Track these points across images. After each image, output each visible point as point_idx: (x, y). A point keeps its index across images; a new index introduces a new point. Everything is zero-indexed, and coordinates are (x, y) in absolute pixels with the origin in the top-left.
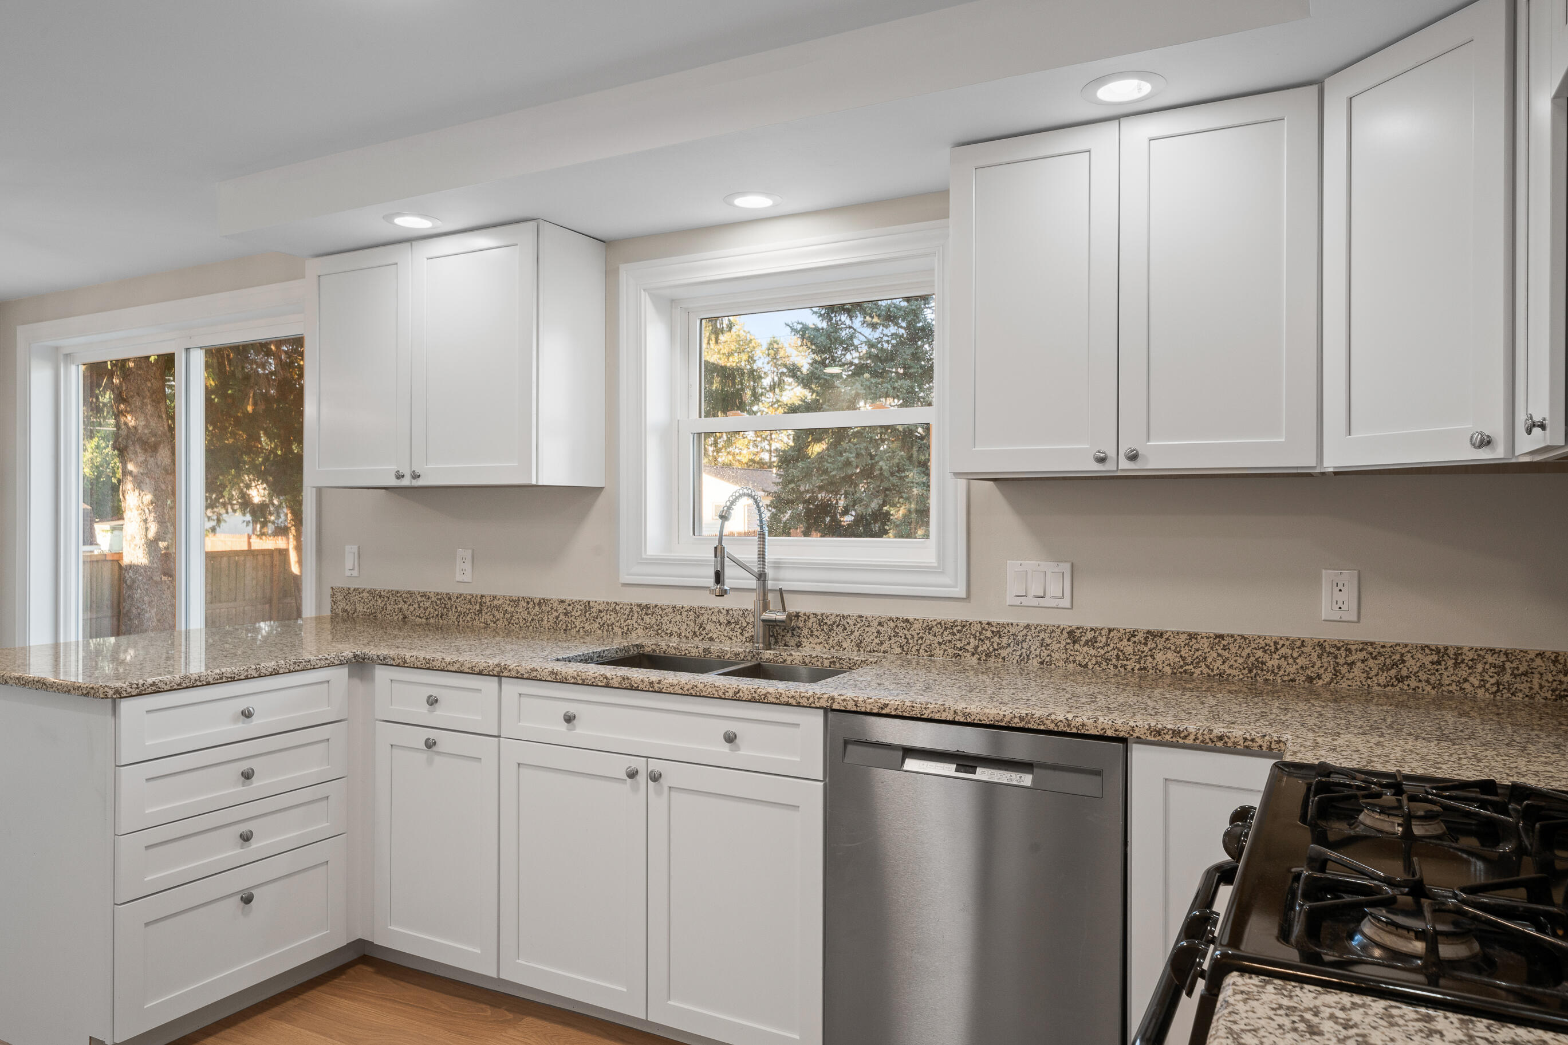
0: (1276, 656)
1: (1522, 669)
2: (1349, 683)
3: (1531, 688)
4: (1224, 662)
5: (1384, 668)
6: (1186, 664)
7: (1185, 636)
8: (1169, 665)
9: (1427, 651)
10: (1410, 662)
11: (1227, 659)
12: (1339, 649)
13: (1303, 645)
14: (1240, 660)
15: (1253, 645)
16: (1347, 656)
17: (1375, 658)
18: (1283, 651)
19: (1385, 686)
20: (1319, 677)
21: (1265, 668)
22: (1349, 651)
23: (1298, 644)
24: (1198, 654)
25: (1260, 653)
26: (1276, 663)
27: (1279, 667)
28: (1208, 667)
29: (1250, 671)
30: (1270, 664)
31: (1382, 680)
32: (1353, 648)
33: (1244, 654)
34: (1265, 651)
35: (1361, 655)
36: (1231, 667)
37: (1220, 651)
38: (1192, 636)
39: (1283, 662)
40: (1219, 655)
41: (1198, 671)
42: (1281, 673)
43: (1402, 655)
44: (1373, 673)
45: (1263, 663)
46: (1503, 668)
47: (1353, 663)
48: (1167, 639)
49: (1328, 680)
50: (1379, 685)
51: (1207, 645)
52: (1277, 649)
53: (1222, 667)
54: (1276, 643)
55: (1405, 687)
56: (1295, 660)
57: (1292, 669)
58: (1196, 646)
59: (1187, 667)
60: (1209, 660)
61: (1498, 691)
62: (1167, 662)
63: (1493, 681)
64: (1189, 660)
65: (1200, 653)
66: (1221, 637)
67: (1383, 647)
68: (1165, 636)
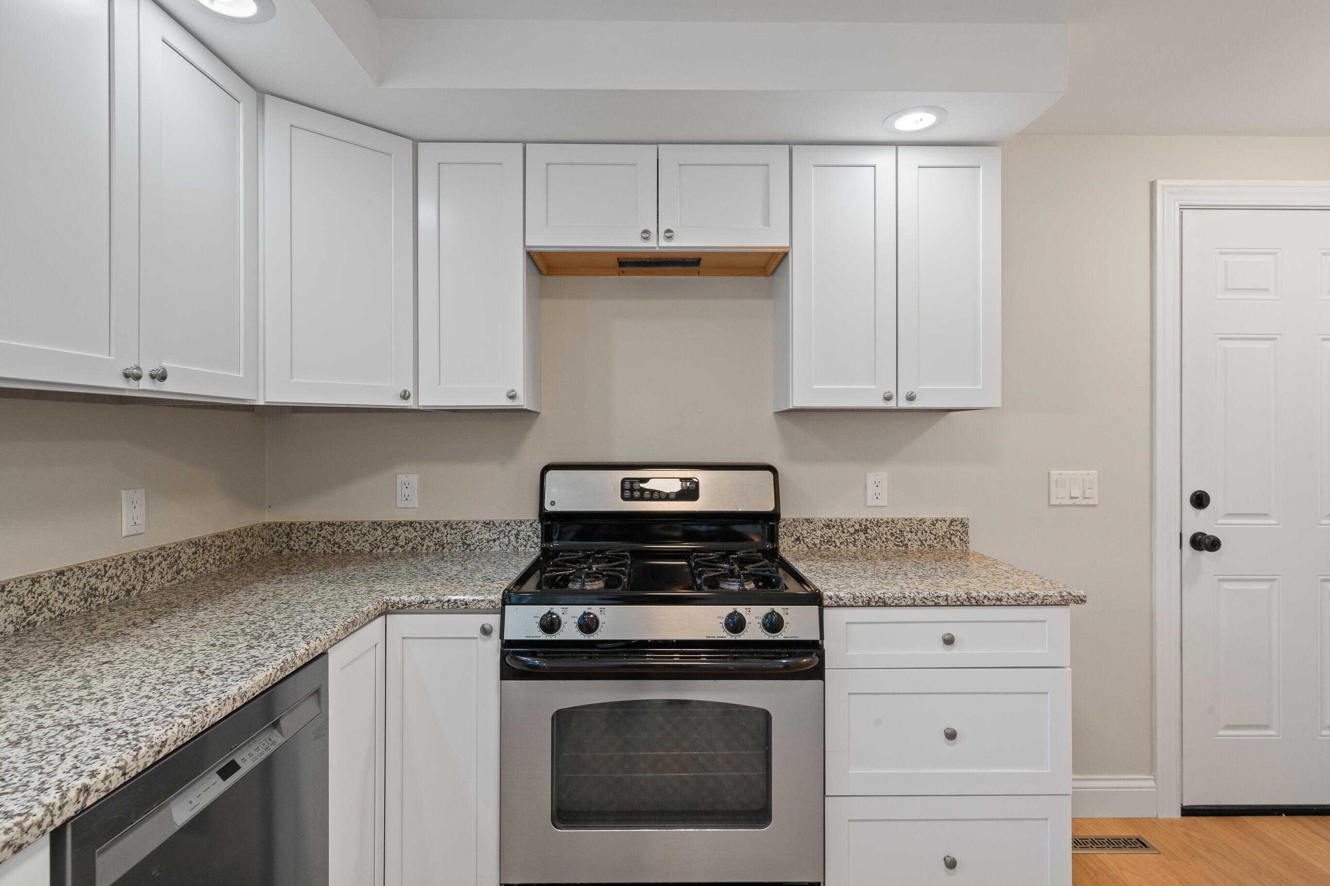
0: (105, 579)
1: (229, 545)
2: (152, 586)
3: (232, 557)
4: (64, 600)
5: (170, 567)
6: (29, 614)
7: (29, 582)
8: (12, 622)
9: (191, 546)
10: (184, 556)
11: (67, 595)
12: (145, 558)
13: (124, 563)
14: (78, 592)
15: (88, 574)
16: (150, 564)
17: (165, 560)
18: (110, 573)
19: (171, 581)
20: (134, 588)
21: (97, 593)
22: (151, 558)
23: (120, 562)
24: (41, 598)
25: (93, 580)
26: (104, 586)
27: (107, 589)
28: (50, 610)
29: (86, 601)
30: (100, 589)
31: (169, 576)
32: (154, 555)
33: (81, 586)
34: (97, 577)
35: (158, 560)
36: (70, 602)
37: (61, 589)
38: (35, 580)
39: (110, 583)
40: (60, 593)
41: (40, 619)
42: (109, 594)
43: (179, 552)
44: (165, 573)
45: (96, 589)
46: (222, 547)
47: (154, 568)
48: (10, 592)
49: (139, 589)
50: (168, 581)
51: (49, 586)
52: (106, 572)
53: (62, 606)
54: (105, 566)
55: (181, 578)
56: (118, 577)
57: (116, 588)
58: (38, 592)
59: (31, 618)
60: (51, 602)
61: (220, 563)
62: (9, 620)
63: (218, 557)
64: (31, 610)
65: (43, 597)
66: (61, 573)
67: (170, 549)
68: (7, 589)
